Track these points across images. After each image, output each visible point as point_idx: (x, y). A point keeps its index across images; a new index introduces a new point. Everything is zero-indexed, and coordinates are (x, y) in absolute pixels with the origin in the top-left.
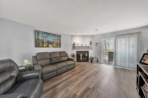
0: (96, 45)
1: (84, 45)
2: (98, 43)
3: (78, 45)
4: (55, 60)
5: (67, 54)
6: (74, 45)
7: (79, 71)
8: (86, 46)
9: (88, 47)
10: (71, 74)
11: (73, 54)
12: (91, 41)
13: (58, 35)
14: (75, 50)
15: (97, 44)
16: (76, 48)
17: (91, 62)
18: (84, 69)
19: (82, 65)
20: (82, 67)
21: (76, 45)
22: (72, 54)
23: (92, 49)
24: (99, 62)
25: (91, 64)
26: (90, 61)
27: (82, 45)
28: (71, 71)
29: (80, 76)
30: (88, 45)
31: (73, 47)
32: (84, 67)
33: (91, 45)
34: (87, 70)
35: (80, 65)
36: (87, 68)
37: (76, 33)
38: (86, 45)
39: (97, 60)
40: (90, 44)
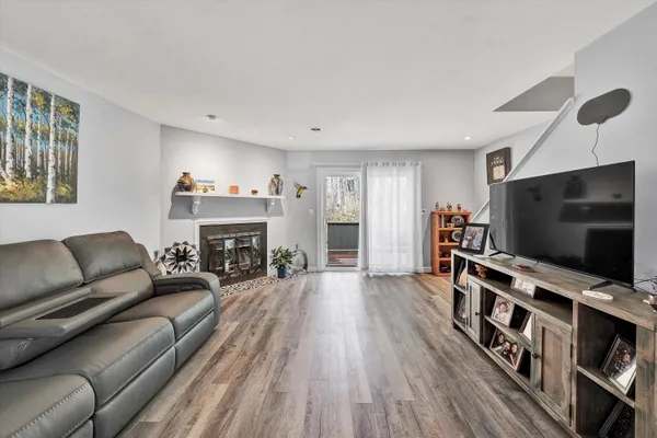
0: (299, 196)
1: (245, 193)
2: (305, 188)
3: (210, 193)
4: (34, 323)
5: (142, 249)
6: (188, 189)
7: (254, 340)
8: (257, 196)
9: (265, 202)
10: (217, 382)
11: (176, 244)
12: (277, 176)
13: (46, 96)
14: (188, 222)
15: (303, 193)
16: (196, 210)
17: (282, 273)
18: (267, 318)
19: (243, 301)
20: (254, 313)
21: (197, 193)
22: (167, 250)
23: (281, 214)
24: (309, 268)
25: (283, 284)
26: (272, 271)
27: (234, 189)
28: (205, 362)
29: (281, 370)
30: (264, 193)
31: (175, 199)
32: (261, 308)
33: (277, 192)
34: (285, 317)
35: (236, 305)
36: (278, 310)
37: (211, 117)
38: (255, 192)
39: (303, 262)
40: (274, 189)
